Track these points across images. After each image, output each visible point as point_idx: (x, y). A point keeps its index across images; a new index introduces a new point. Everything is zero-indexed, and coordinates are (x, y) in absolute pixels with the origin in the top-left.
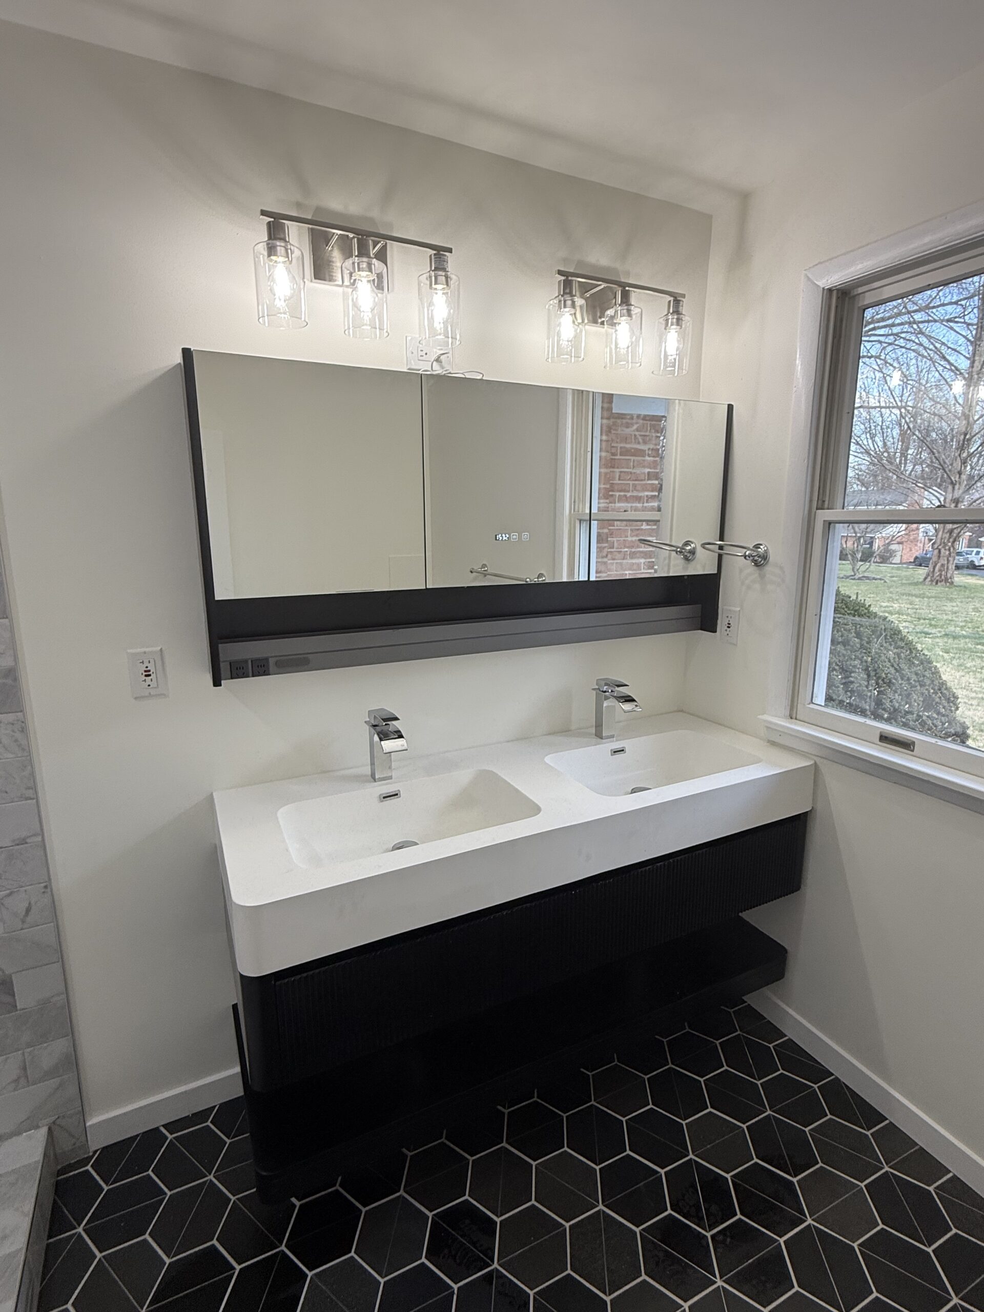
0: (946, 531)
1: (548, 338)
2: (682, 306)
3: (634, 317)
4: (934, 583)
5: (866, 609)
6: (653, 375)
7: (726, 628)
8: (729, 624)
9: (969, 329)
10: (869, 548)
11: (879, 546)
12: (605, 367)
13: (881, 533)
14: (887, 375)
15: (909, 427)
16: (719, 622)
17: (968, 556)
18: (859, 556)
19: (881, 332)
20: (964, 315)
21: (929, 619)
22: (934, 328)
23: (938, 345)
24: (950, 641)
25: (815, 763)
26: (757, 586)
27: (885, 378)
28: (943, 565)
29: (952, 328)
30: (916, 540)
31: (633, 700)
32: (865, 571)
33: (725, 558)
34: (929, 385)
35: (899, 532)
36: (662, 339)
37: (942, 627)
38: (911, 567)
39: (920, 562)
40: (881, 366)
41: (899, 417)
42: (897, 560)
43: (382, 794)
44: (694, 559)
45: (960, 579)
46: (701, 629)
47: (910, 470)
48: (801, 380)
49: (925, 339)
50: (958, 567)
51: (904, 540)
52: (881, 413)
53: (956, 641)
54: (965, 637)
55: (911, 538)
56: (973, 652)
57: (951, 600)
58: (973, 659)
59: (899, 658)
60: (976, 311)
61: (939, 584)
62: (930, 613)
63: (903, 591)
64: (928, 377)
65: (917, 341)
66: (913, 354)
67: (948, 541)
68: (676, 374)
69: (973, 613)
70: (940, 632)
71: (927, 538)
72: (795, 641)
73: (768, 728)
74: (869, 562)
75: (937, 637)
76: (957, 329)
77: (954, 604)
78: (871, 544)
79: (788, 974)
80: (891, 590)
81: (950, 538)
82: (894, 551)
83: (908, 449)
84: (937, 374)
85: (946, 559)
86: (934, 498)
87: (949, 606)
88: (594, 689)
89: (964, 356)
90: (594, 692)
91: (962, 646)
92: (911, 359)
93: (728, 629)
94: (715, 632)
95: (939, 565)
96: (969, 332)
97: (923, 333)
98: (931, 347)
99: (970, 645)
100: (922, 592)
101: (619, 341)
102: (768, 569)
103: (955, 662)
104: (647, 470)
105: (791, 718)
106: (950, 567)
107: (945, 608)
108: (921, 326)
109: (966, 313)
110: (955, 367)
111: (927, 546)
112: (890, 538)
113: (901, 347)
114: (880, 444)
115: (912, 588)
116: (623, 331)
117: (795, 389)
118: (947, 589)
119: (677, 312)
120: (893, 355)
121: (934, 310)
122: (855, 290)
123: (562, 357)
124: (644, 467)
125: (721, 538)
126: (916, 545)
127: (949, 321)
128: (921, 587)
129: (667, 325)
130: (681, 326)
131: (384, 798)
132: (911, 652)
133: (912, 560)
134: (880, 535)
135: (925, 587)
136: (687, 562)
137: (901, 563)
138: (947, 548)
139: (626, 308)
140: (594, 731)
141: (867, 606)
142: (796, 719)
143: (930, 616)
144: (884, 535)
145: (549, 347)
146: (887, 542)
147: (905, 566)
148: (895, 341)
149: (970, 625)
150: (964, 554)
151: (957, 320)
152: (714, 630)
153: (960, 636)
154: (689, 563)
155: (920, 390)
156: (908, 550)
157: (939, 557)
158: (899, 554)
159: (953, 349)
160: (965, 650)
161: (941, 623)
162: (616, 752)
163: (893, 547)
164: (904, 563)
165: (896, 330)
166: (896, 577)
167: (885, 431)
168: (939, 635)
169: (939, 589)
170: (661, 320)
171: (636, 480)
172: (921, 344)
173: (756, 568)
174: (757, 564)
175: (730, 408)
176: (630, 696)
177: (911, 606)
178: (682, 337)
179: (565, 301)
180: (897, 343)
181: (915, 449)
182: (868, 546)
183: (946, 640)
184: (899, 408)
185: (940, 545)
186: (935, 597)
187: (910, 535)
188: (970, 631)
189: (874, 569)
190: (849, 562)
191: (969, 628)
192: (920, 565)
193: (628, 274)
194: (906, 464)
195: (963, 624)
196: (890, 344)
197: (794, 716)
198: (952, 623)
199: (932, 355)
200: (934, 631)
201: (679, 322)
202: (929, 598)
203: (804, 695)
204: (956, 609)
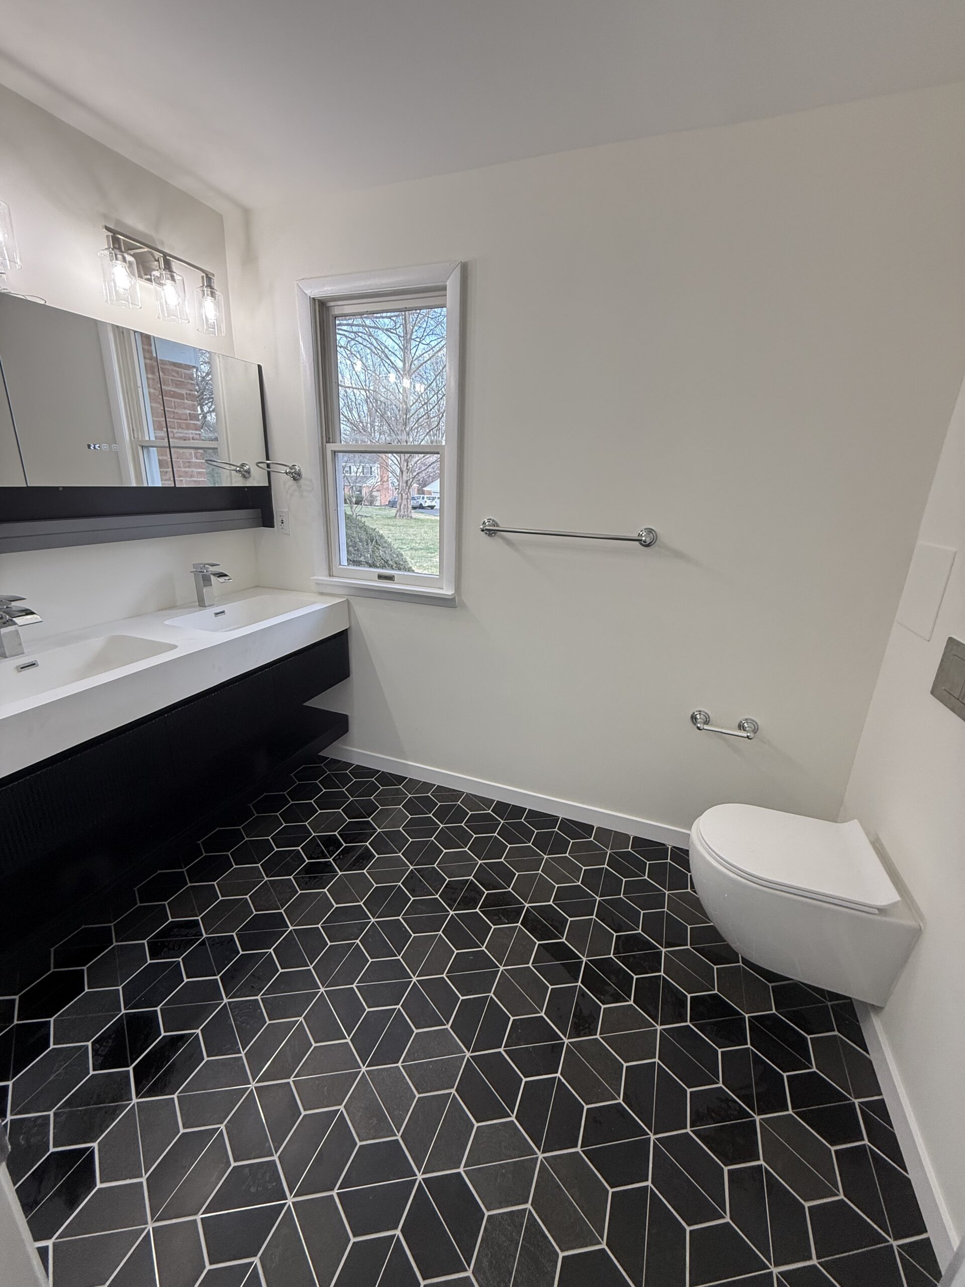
0: (404, 482)
1: (105, 281)
2: (214, 283)
3: (177, 281)
4: (401, 517)
5: (363, 523)
6: (198, 332)
7: (281, 524)
8: (282, 521)
9: (400, 339)
10: (360, 494)
11: (365, 493)
12: (158, 318)
13: (366, 483)
14: (354, 363)
15: (373, 406)
16: (275, 520)
17: (419, 500)
18: (354, 500)
19: (345, 328)
20: (396, 329)
21: (401, 540)
22: (379, 333)
23: (383, 348)
24: (414, 552)
25: (347, 599)
26: (297, 494)
27: (352, 365)
28: (405, 505)
29: (390, 337)
30: (388, 488)
31: (226, 575)
32: (359, 512)
33: (272, 474)
34: (381, 376)
35: (377, 483)
36: (201, 305)
37: (408, 544)
38: (387, 508)
39: (392, 504)
40: (349, 355)
41: (365, 397)
42: (378, 503)
43: (20, 666)
44: (250, 476)
45: (415, 515)
46: (264, 526)
47: (378, 437)
48: (304, 356)
49: (374, 340)
50: (414, 508)
51: (380, 488)
52: (354, 392)
53: (417, 552)
54: (421, 549)
55: (385, 487)
56: (426, 558)
57: (412, 527)
58: (426, 562)
59: (385, 553)
60: (402, 326)
61: (404, 518)
62: (401, 536)
63: (384, 523)
64: (380, 370)
65: (369, 340)
66: (369, 351)
67: (406, 489)
68: (217, 335)
69: (424, 535)
70: (408, 547)
71: (394, 487)
72: (325, 528)
73: (317, 583)
74: (361, 504)
75: (407, 550)
76: (393, 338)
77: (414, 530)
78: (360, 491)
79: (350, 728)
80: (377, 522)
81: (406, 487)
82: (376, 497)
83: (374, 421)
84: (385, 370)
85: (406, 500)
86: (394, 458)
87: (411, 531)
88: (192, 572)
89: (399, 358)
90: (193, 574)
91: (420, 555)
92: (368, 354)
93: (282, 524)
94: (273, 527)
95: (403, 505)
96: (400, 341)
97: (373, 336)
98: (379, 347)
99: (424, 554)
100: (395, 523)
101: (167, 300)
102: (302, 481)
103: (418, 564)
104: (188, 412)
105: (330, 576)
106: (409, 507)
107: (409, 532)
108: (371, 330)
109: (397, 327)
110: (395, 366)
111: (395, 493)
112: (372, 487)
113: (360, 343)
114: (356, 416)
115: (389, 520)
116: (169, 291)
117: (302, 362)
118: (409, 521)
119: (210, 286)
120: (356, 349)
121: (377, 320)
122: (329, 303)
123: (121, 301)
124: (185, 408)
125: (268, 459)
126: (388, 492)
127: (387, 330)
128: (394, 520)
129: (204, 295)
130: (215, 298)
131: (22, 668)
132: (391, 550)
133: (387, 503)
134: (365, 485)
135: (396, 520)
136: (244, 479)
137: (381, 506)
138: (406, 493)
139: (169, 273)
140: (197, 604)
141: (363, 522)
142: (333, 576)
143: (401, 537)
144: (368, 485)
145: (106, 289)
146: (370, 489)
147: (383, 507)
148: (356, 337)
149: (423, 542)
150: (416, 498)
151: (392, 331)
152: (272, 526)
153: (419, 549)
154: (246, 480)
155: (376, 379)
156: (384, 496)
157: (402, 499)
158: (378, 498)
159: (392, 352)
160: (422, 557)
161: (408, 542)
162: (217, 614)
163: (375, 494)
164: (384, 506)
165: (355, 329)
166: (379, 515)
167: (358, 406)
168: (408, 549)
169: (405, 521)
170: (198, 290)
171: (179, 419)
172: (372, 344)
173: (294, 481)
174: (294, 479)
175: (260, 367)
176: (223, 573)
177: (390, 532)
178: (217, 305)
179: (116, 255)
180: (356, 339)
181: (379, 423)
182: (359, 493)
183: (411, 552)
184: (365, 390)
185: (402, 491)
186: (403, 526)
187: (383, 485)
188: (424, 545)
189: (365, 510)
190: (348, 505)
191: (423, 543)
192: (393, 507)
193: (162, 243)
194: (374, 433)
195: (420, 541)
196: (353, 339)
197: (331, 574)
198: (414, 541)
199: (380, 354)
200: (404, 547)
201: (213, 294)
202: (400, 526)
203: (335, 562)
204: (415, 533)
